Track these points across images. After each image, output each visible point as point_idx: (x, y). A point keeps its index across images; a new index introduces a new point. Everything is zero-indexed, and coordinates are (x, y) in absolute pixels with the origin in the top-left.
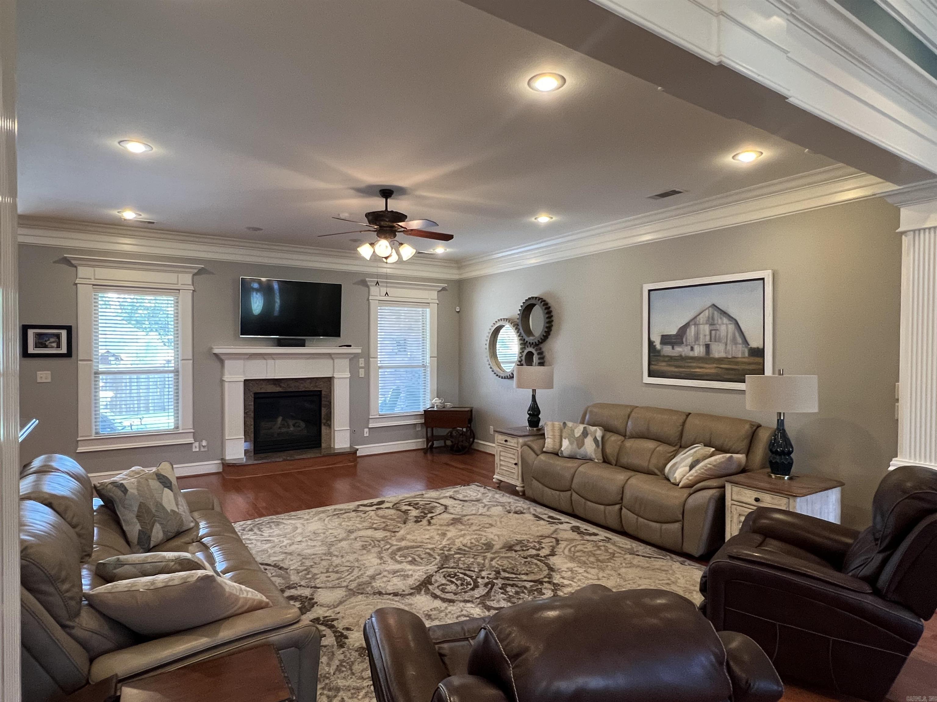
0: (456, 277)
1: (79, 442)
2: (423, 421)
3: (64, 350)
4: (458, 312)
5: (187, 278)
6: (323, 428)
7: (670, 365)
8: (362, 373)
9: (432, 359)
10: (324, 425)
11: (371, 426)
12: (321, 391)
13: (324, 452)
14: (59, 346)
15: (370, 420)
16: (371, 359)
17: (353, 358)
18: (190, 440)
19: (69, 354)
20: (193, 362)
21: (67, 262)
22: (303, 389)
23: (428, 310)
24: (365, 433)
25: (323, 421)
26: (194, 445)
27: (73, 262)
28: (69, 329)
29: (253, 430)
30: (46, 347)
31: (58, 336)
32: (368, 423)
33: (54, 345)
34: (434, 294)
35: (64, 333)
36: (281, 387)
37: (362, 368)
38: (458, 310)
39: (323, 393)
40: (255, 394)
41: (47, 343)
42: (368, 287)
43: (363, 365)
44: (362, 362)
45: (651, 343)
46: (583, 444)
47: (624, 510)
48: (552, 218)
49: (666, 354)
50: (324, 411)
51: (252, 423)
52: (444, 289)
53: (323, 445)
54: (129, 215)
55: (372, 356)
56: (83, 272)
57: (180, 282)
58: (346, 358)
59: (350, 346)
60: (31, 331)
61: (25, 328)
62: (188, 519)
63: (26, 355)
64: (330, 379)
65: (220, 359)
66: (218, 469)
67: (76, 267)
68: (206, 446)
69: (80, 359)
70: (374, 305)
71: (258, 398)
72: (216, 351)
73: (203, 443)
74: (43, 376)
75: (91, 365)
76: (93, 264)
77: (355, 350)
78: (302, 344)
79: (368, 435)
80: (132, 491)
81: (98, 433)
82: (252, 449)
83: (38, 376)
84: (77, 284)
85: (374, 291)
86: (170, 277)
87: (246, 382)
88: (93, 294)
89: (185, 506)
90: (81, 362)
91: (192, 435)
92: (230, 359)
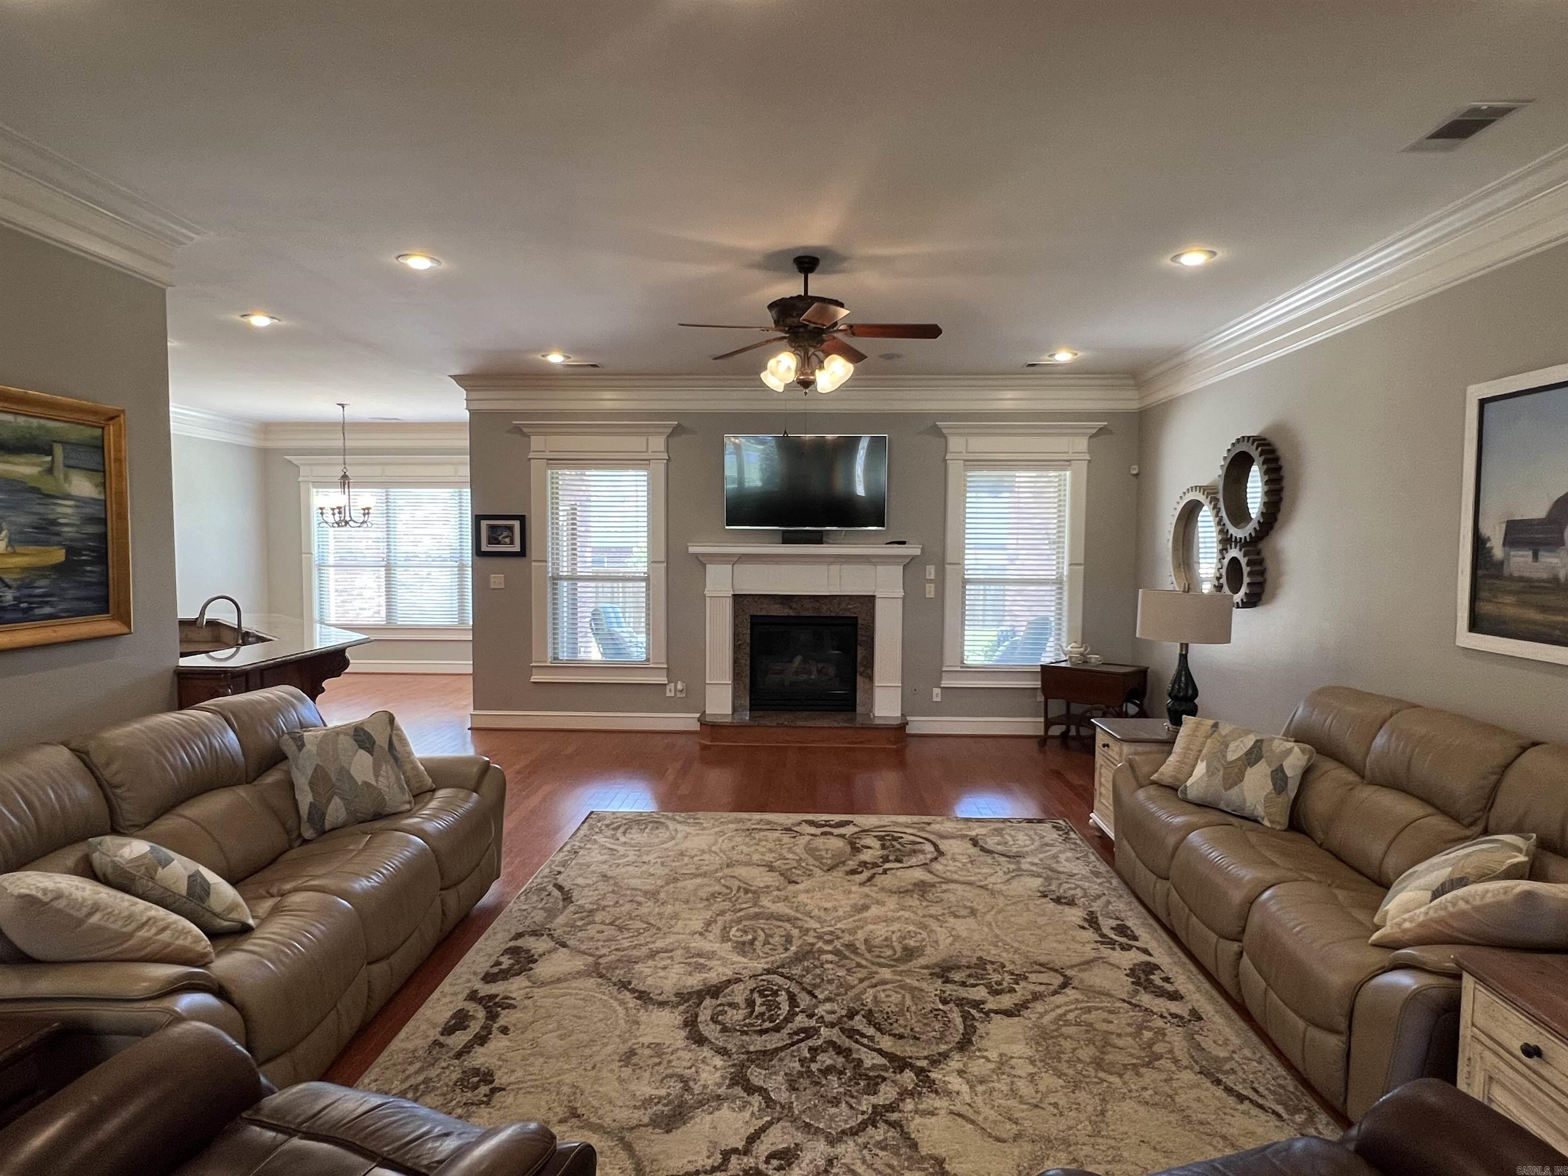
0: (1134, 406)
1: (533, 670)
2: (1038, 684)
3: (517, 548)
4: (1137, 475)
5: (658, 443)
6: (860, 681)
7: (1523, 604)
8: (930, 591)
9: (1072, 567)
10: (861, 674)
11: (945, 683)
12: (856, 618)
13: (859, 719)
14: (512, 543)
15: (944, 674)
16: (947, 566)
17: (909, 564)
18: (663, 680)
19: (523, 553)
20: (667, 565)
21: (518, 429)
22: (828, 614)
23: (1068, 473)
24: (934, 696)
25: (860, 669)
26: (668, 688)
27: (525, 430)
28: (522, 519)
29: (748, 672)
30: (499, 543)
31: (510, 528)
32: (941, 679)
33: (507, 540)
34: (1082, 444)
35: (516, 524)
36: (791, 608)
37: (931, 581)
38: (1135, 472)
39: (860, 621)
40: (753, 617)
41: (500, 538)
42: (946, 438)
43: (932, 577)
44: (931, 572)
45: (1479, 542)
46: (1240, 778)
47: (1246, 959)
48: (1214, 253)
49: (1516, 574)
50: (861, 652)
51: (748, 663)
52: (1101, 431)
53: (859, 709)
54: (556, 359)
55: (949, 561)
56: (536, 442)
57: (650, 451)
58: (898, 564)
59: (904, 543)
60: (484, 524)
61: (478, 519)
62: (397, 798)
63: (478, 552)
64: (871, 599)
65: (701, 561)
66: (696, 727)
67: (529, 437)
68: (681, 691)
69: (533, 559)
70: (954, 468)
71: (756, 622)
72: (692, 550)
73: (680, 687)
74: (497, 580)
75: (546, 567)
76: (546, 431)
77: (913, 550)
78: (818, 539)
79: (939, 699)
80: (310, 747)
81: (556, 659)
82: (746, 702)
83: (492, 580)
84: (530, 459)
85: (956, 444)
86: (635, 443)
87: (738, 599)
88: (549, 472)
89: (393, 779)
90: (533, 564)
91: (664, 672)
92: (713, 562)
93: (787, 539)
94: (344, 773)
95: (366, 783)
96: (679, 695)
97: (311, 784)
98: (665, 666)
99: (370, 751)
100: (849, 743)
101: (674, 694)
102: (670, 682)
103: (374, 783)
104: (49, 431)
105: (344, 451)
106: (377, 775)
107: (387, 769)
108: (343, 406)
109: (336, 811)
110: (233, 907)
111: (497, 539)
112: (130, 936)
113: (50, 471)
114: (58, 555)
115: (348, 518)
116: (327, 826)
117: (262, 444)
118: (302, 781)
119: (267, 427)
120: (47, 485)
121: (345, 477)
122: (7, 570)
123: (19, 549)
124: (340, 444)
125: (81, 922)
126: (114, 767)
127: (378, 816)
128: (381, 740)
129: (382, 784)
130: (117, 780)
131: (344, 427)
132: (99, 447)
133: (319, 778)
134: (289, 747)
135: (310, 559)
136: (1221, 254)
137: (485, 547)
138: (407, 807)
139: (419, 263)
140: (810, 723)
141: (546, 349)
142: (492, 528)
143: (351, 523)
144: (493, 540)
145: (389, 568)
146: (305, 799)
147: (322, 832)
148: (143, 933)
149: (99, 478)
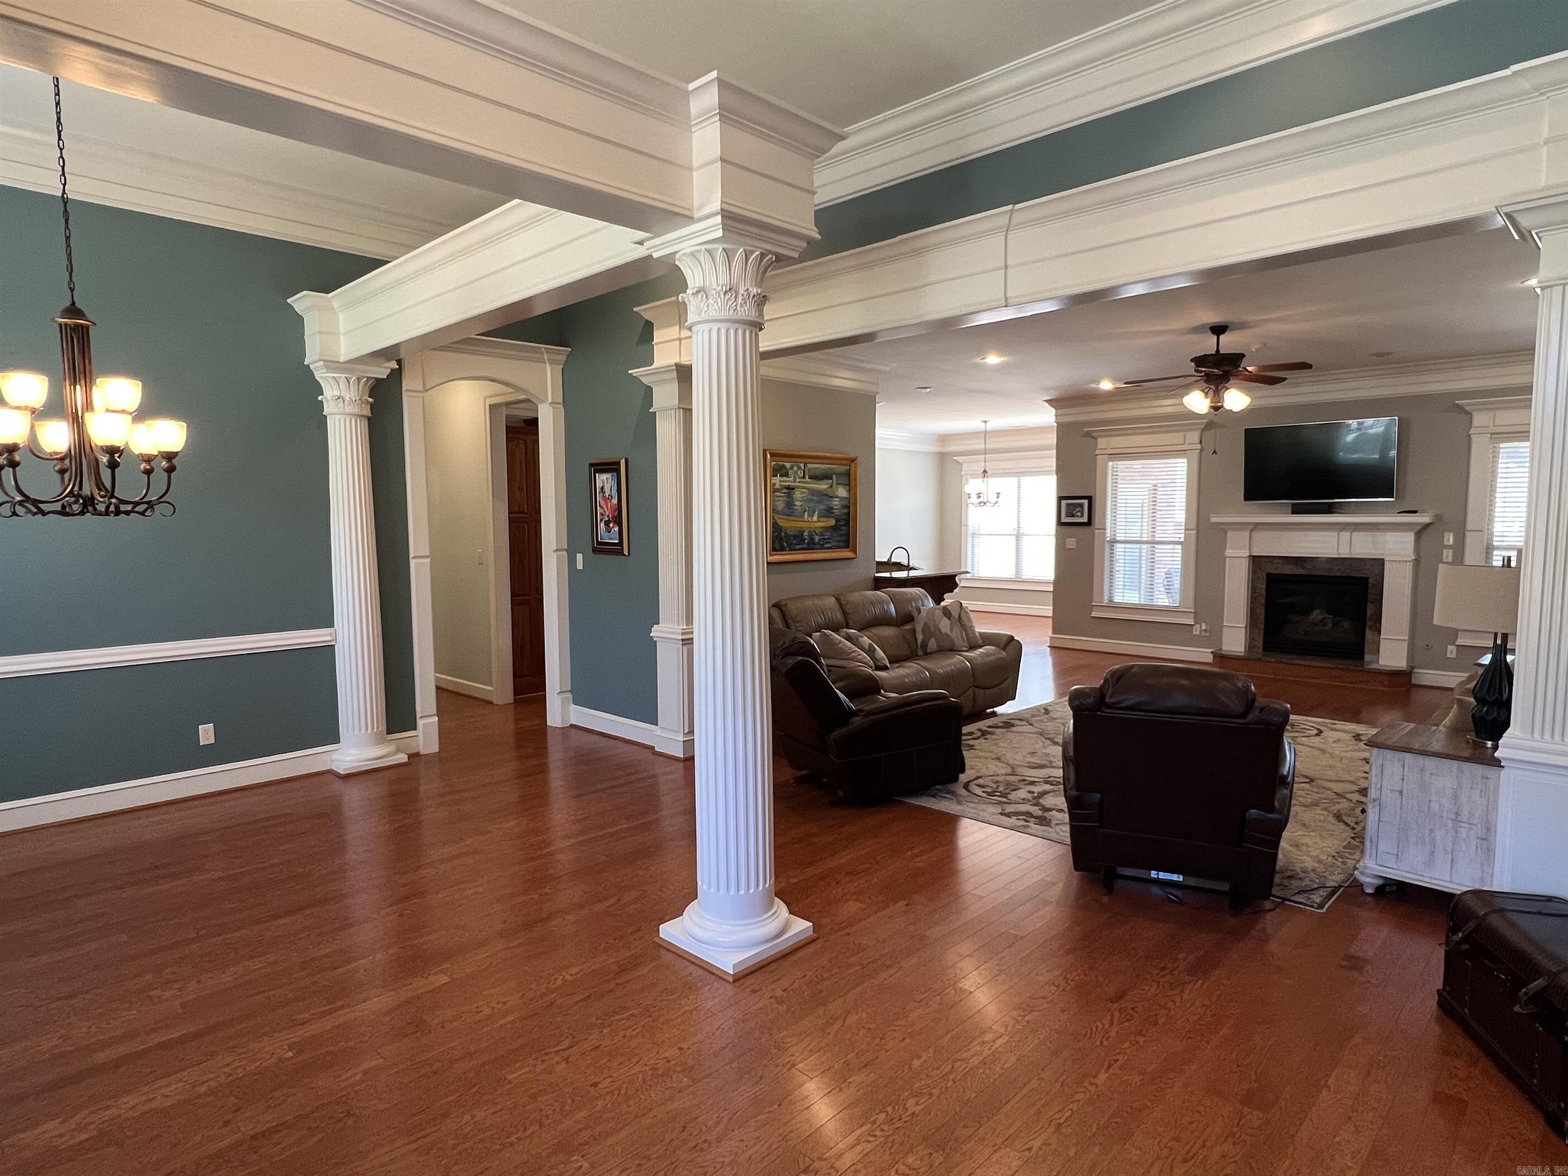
1: (1094, 608)
3: (1085, 520)
5: (1193, 437)
6: (1369, 634)
8: (1448, 555)
10: (1370, 627)
11: (1459, 642)
12: (1367, 578)
13: (1367, 666)
14: (1082, 516)
15: (1461, 634)
16: (1467, 533)
17: (1421, 531)
18: (1191, 621)
19: (1089, 523)
20: (1198, 533)
21: (1088, 435)
22: (1339, 574)
24: (1449, 651)
25: (1369, 623)
26: (1194, 628)
27: (1094, 434)
28: (1090, 499)
29: (1263, 619)
30: (1073, 516)
31: (1081, 505)
32: (1456, 638)
33: (1079, 514)
35: (1086, 502)
36: (1304, 568)
37: (1449, 547)
39: (1371, 581)
40: (1268, 575)
41: (1074, 513)
42: (1469, 414)
43: (1451, 543)
44: (1450, 539)
50: (1370, 608)
53: (1367, 657)
54: (1106, 385)
55: (1469, 529)
56: (1102, 442)
57: (1187, 443)
58: (1410, 531)
59: (1415, 512)
60: (1064, 502)
61: (1060, 499)
62: (961, 642)
63: (1060, 523)
64: (1381, 562)
65: (1222, 530)
66: (1209, 658)
67: (1096, 439)
68: (1205, 631)
69: (1097, 527)
70: (1479, 444)
71: (1273, 581)
72: (1213, 520)
73: (1204, 627)
74: (1071, 543)
75: (1104, 534)
76: (1108, 434)
77: (1424, 519)
78: (1329, 509)
79: (1454, 656)
80: (923, 613)
81: (1111, 601)
82: (1260, 643)
83: (1067, 543)
84: (1096, 455)
85: (1479, 419)
86: (1177, 438)
87: (1256, 561)
88: (1110, 463)
89: (959, 633)
90: (1096, 531)
91: (1192, 615)
92: (1233, 529)
93: (1298, 510)
94: (937, 627)
95: (947, 634)
96: (1203, 634)
97: (923, 630)
98: (1193, 611)
99: (949, 618)
101: (1198, 633)
102: (1196, 623)
103: (949, 634)
104: (832, 469)
105: (985, 452)
106: (951, 631)
107: (957, 629)
108: (985, 422)
109: (932, 644)
110: (883, 659)
111: (1072, 513)
112: (850, 654)
113: (831, 487)
114: (832, 522)
115: (985, 501)
116: (928, 651)
117: (940, 450)
118: (919, 629)
119: (944, 438)
120: (830, 493)
121: (985, 471)
122: (817, 528)
123: (822, 519)
124: (983, 446)
125: (837, 644)
126: (848, 606)
127: (951, 650)
128: (955, 614)
129: (954, 635)
130: (849, 611)
131: (986, 435)
132: (848, 474)
133: (926, 629)
134: (915, 614)
135: (966, 530)
137: (1065, 520)
138: (965, 649)
139: (993, 359)
140: (1307, 663)
141: (1098, 381)
142: (1070, 505)
143: (987, 504)
144: (1070, 514)
145: (1018, 536)
146: (920, 637)
147: (926, 654)
148: (853, 654)
149: (848, 488)
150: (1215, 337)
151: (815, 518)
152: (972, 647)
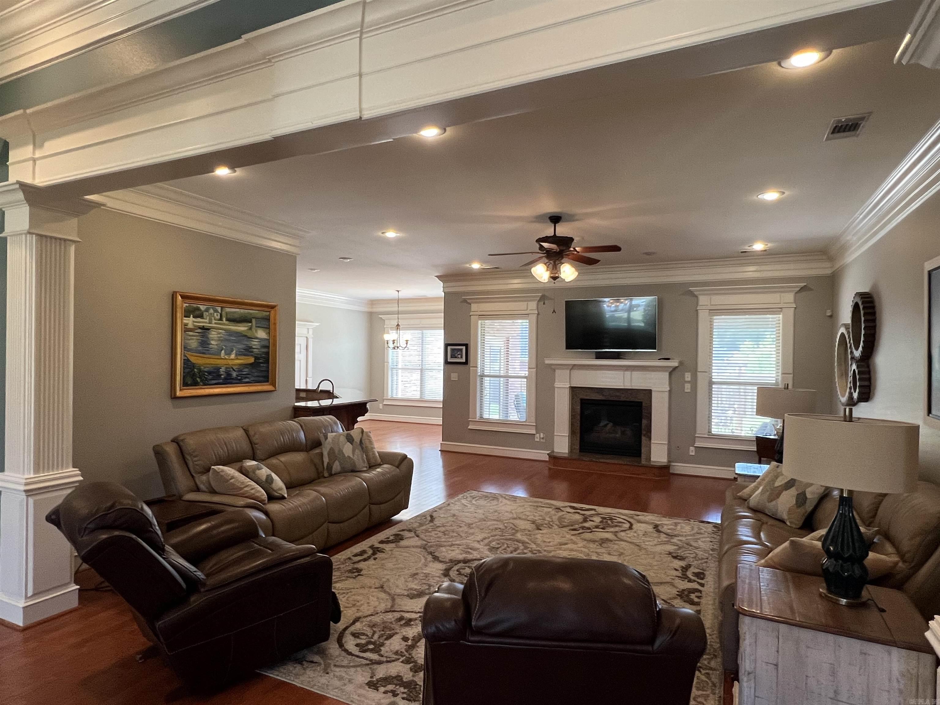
0: (828, 272)
2: (754, 448)
3: (463, 360)
4: (831, 316)
5: (533, 305)
6: (643, 438)
8: (688, 388)
10: (644, 435)
11: (697, 444)
12: (641, 402)
13: (643, 462)
14: (462, 357)
15: (697, 439)
16: (698, 373)
17: (673, 371)
18: (534, 432)
19: (466, 363)
20: (536, 370)
21: (465, 301)
22: (625, 399)
23: (781, 316)
24: (690, 451)
25: (644, 432)
26: (536, 436)
27: (469, 301)
28: (466, 345)
29: (579, 431)
30: (456, 358)
31: (461, 350)
32: (694, 441)
33: (459, 356)
34: (789, 297)
35: (464, 348)
36: (603, 395)
37: (689, 382)
38: (829, 314)
39: (644, 404)
40: (582, 400)
41: (456, 355)
42: (696, 297)
43: (689, 379)
44: (688, 377)
46: (778, 496)
48: (784, 193)
50: (644, 422)
51: (579, 425)
52: (802, 289)
53: (643, 456)
54: (476, 266)
55: (699, 370)
56: (474, 307)
57: (529, 308)
58: (666, 371)
59: (669, 359)
60: (449, 348)
61: (446, 346)
62: (361, 464)
63: (446, 362)
64: (650, 391)
65: (552, 368)
66: (547, 458)
67: (470, 304)
68: (543, 438)
69: (471, 365)
70: (703, 315)
71: (584, 403)
72: (547, 362)
73: (542, 436)
74: (454, 377)
75: (476, 371)
76: (479, 301)
77: (674, 363)
78: (617, 356)
79: (693, 454)
80: (329, 439)
81: (481, 417)
82: (578, 447)
83: (451, 376)
84: (470, 316)
85: (703, 300)
86: (521, 306)
87: (573, 390)
88: (480, 321)
89: (360, 456)
90: (471, 368)
91: (534, 428)
92: (558, 369)
93: (599, 356)
94: (341, 451)
95: (349, 457)
96: (542, 440)
97: (329, 454)
98: (535, 424)
99: (351, 443)
100: (631, 474)
101: (538, 440)
102: (537, 433)
103: (352, 457)
104: (251, 314)
105: (398, 313)
106: (353, 454)
107: (358, 452)
108: (398, 291)
109: (336, 467)
110: (281, 489)
111: (454, 355)
112: (242, 489)
113: (250, 329)
114: (252, 360)
115: (398, 345)
116: (333, 472)
117: (370, 310)
118: (325, 454)
119: (373, 302)
120: (249, 334)
121: (398, 325)
122: (235, 365)
123: (239, 357)
124: (396, 309)
125: (228, 480)
127: (353, 471)
128: (357, 439)
129: (355, 458)
131: (398, 301)
132: (268, 319)
133: (331, 452)
134: (322, 439)
135: (387, 366)
136: (787, 193)
137: (449, 360)
138: (365, 469)
139: (391, 234)
140: (608, 461)
141: (470, 262)
142: (453, 350)
143: (400, 348)
144: (453, 356)
145: (422, 370)
146: (326, 460)
147: (331, 475)
148: (245, 489)
149: (268, 331)
150: (553, 225)
151: (233, 356)
152: (372, 466)
